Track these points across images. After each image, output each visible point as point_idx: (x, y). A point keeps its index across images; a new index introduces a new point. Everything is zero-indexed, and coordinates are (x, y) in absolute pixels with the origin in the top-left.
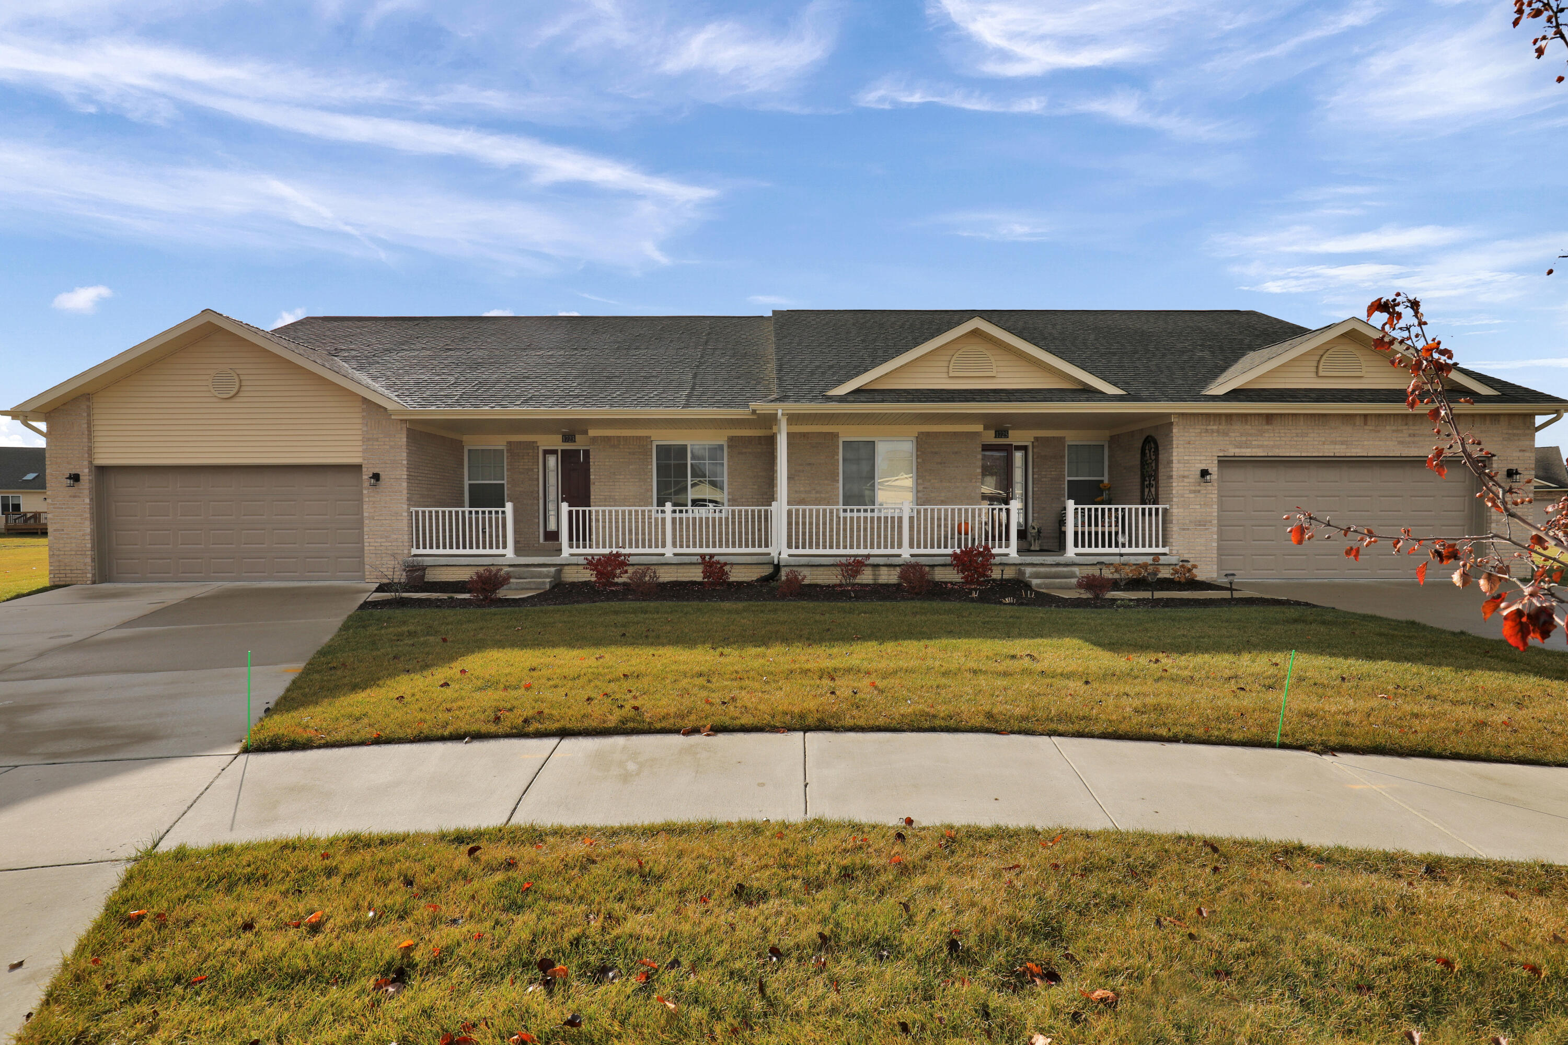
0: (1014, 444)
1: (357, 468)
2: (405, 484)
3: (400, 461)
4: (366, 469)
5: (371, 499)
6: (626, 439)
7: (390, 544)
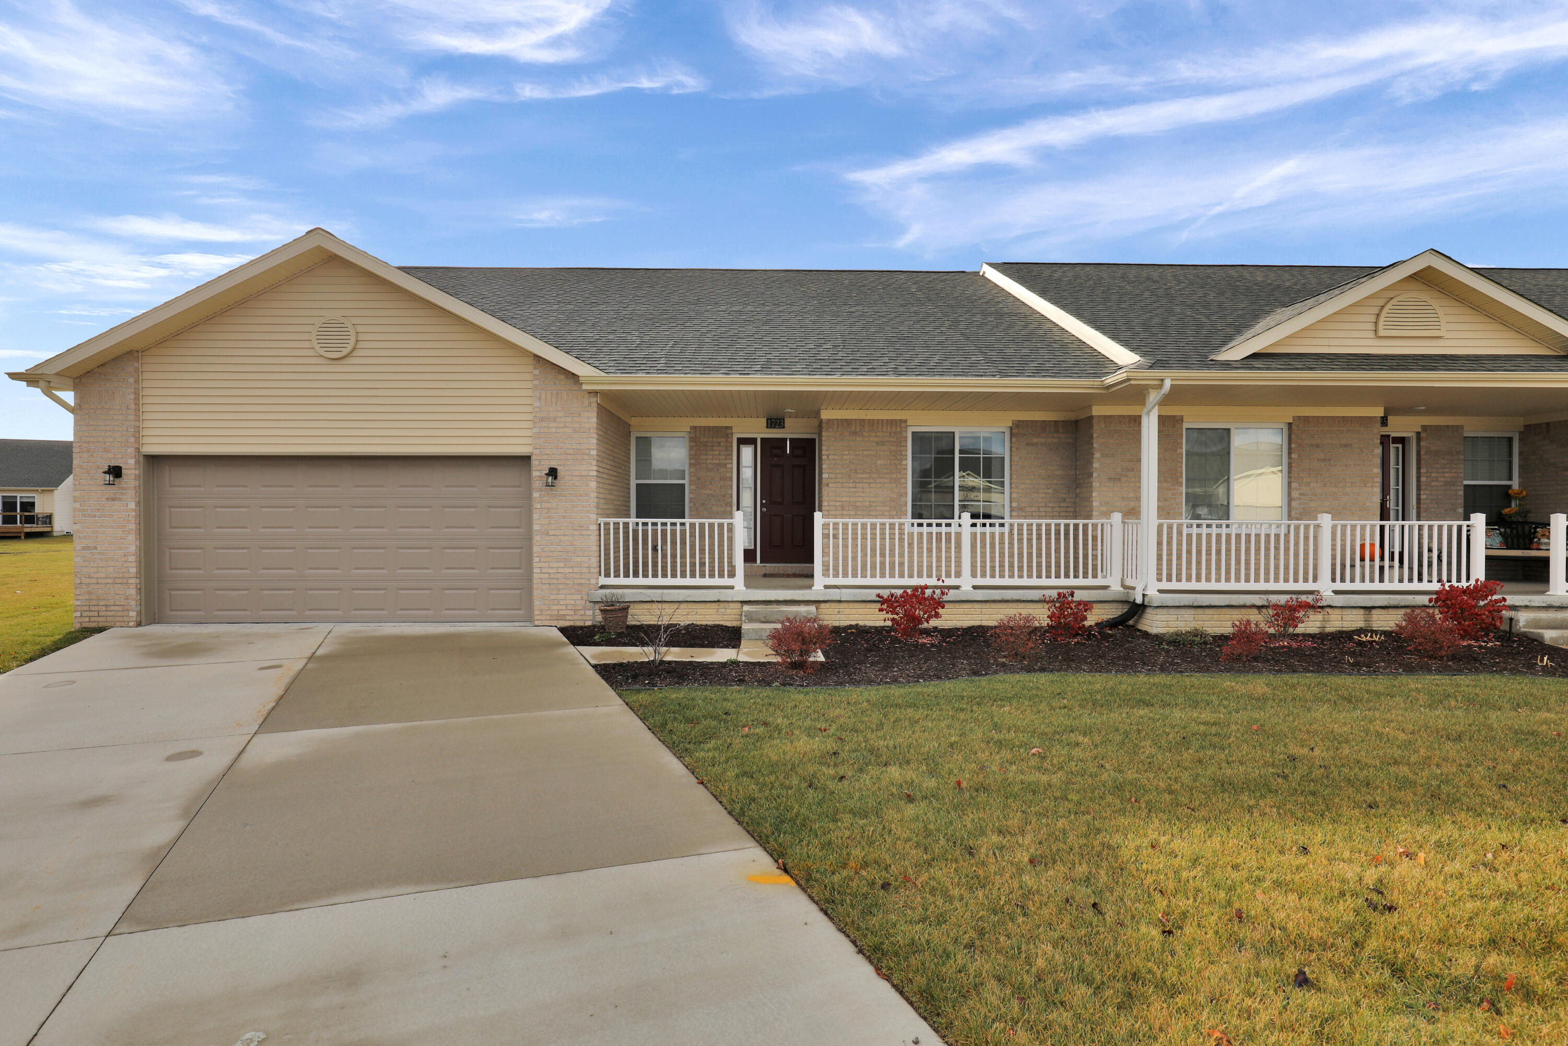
0: (1393, 435)
1: (524, 460)
2: (593, 484)
3: (588, 452)
4: (537, 463)
5: (544, 505)
6: (872, 423)
7: (571, 570)
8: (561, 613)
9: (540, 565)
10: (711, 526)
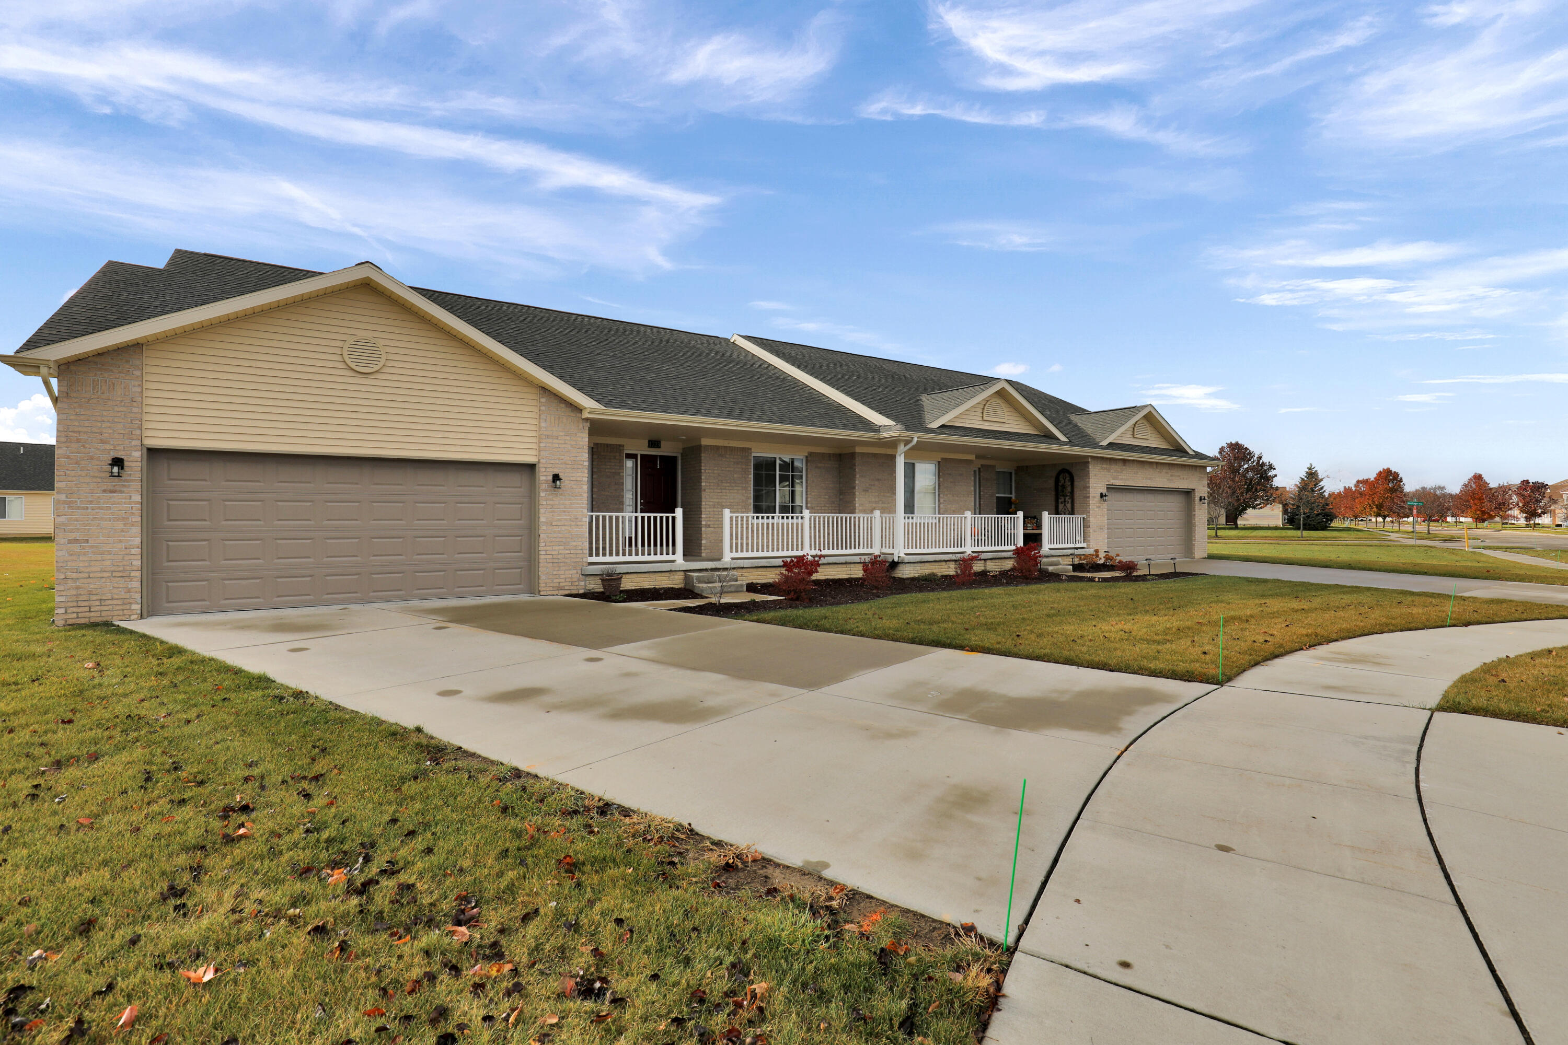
1: (531, 468)
2: (586, 487)
3: (581, 463)
4: (544, 470)
5: (549, 502)
6: (732, 449)
7: (569, 552)
8: (561, 584)
9: (545, 548)
10: (661, 518)
